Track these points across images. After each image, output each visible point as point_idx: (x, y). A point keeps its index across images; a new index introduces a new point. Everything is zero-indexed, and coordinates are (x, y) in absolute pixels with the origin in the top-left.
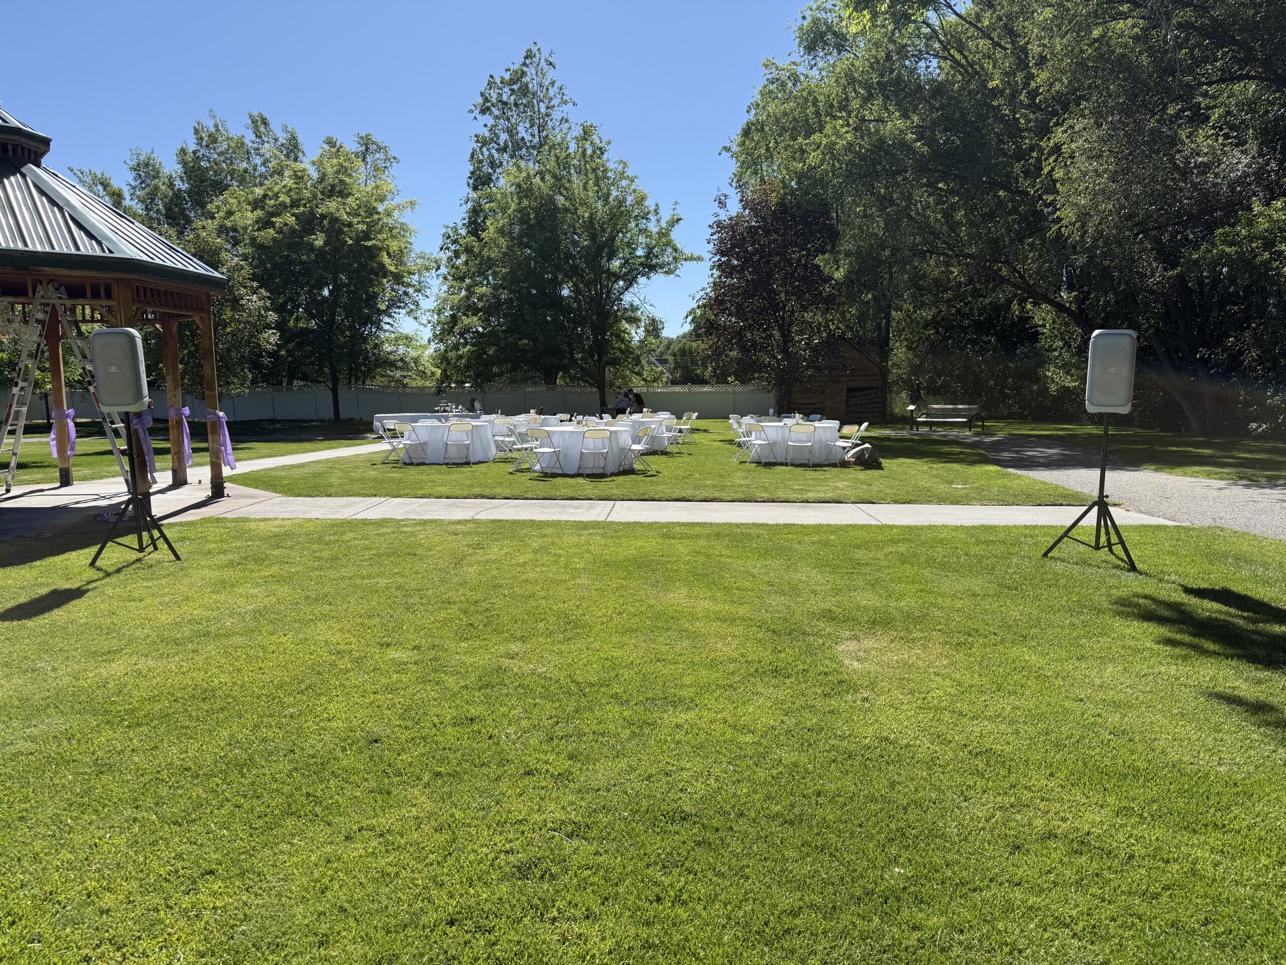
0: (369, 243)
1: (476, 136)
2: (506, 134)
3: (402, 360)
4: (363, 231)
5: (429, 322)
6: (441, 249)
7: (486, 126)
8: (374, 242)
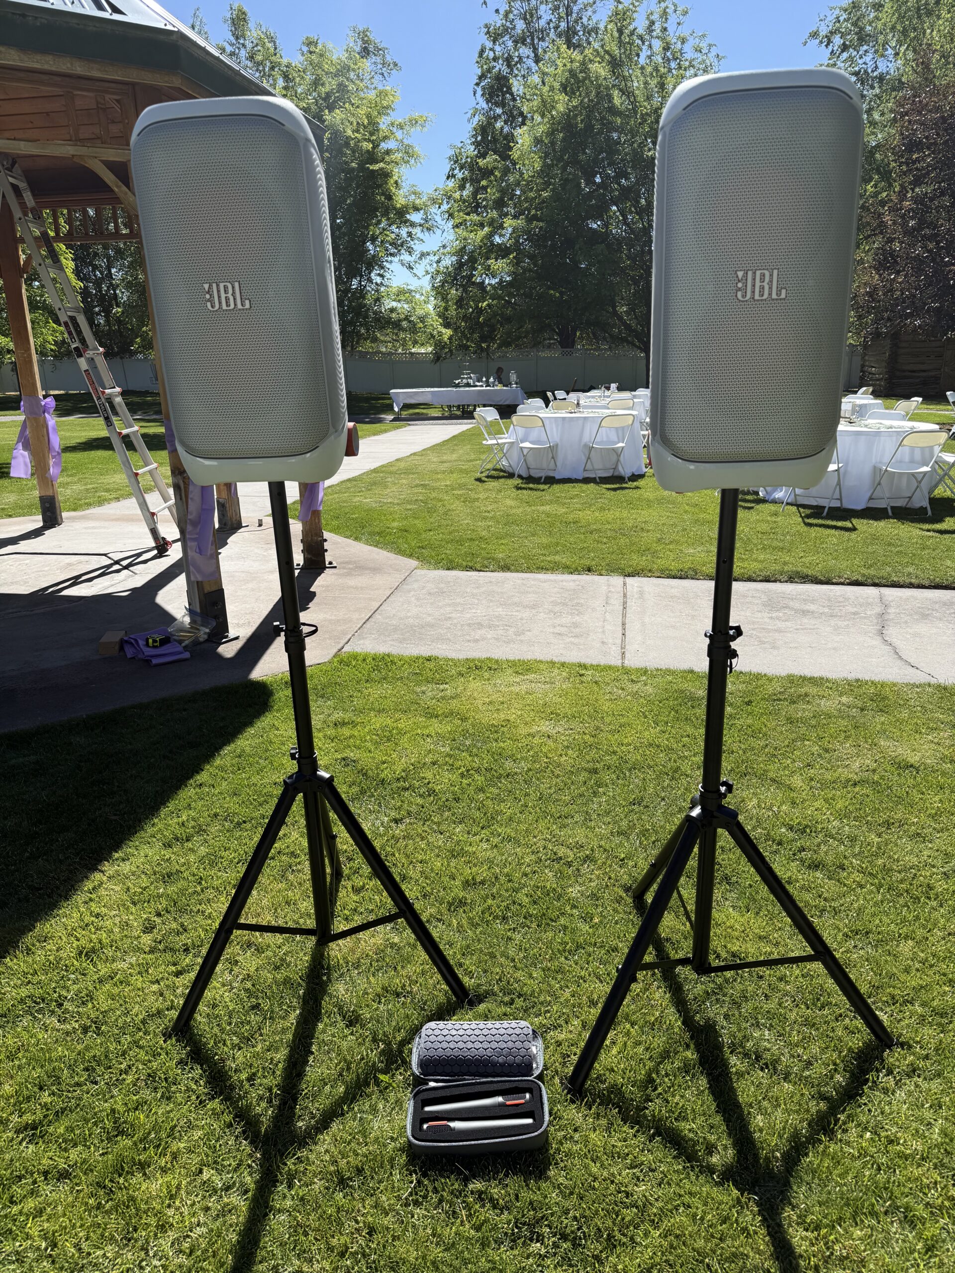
0: (375, 167)
1: (486, 26)
2: (522, 21)
3: (407, 318)
4: (368, 151)
5: (427, 272)
6: (448, 178)
7: (497, 11)
8: (382, 165)
